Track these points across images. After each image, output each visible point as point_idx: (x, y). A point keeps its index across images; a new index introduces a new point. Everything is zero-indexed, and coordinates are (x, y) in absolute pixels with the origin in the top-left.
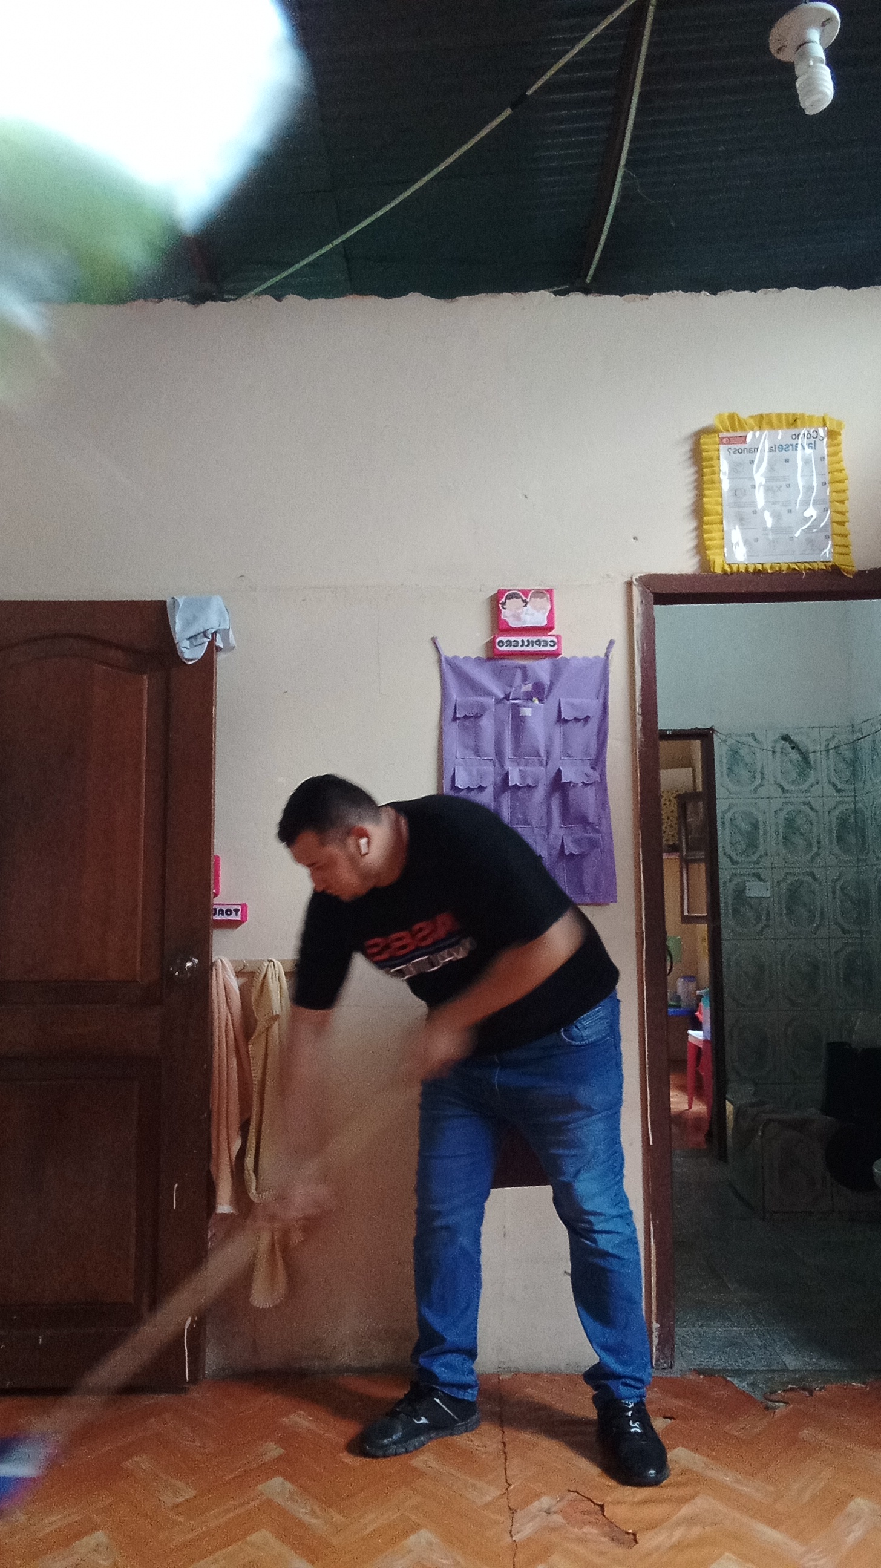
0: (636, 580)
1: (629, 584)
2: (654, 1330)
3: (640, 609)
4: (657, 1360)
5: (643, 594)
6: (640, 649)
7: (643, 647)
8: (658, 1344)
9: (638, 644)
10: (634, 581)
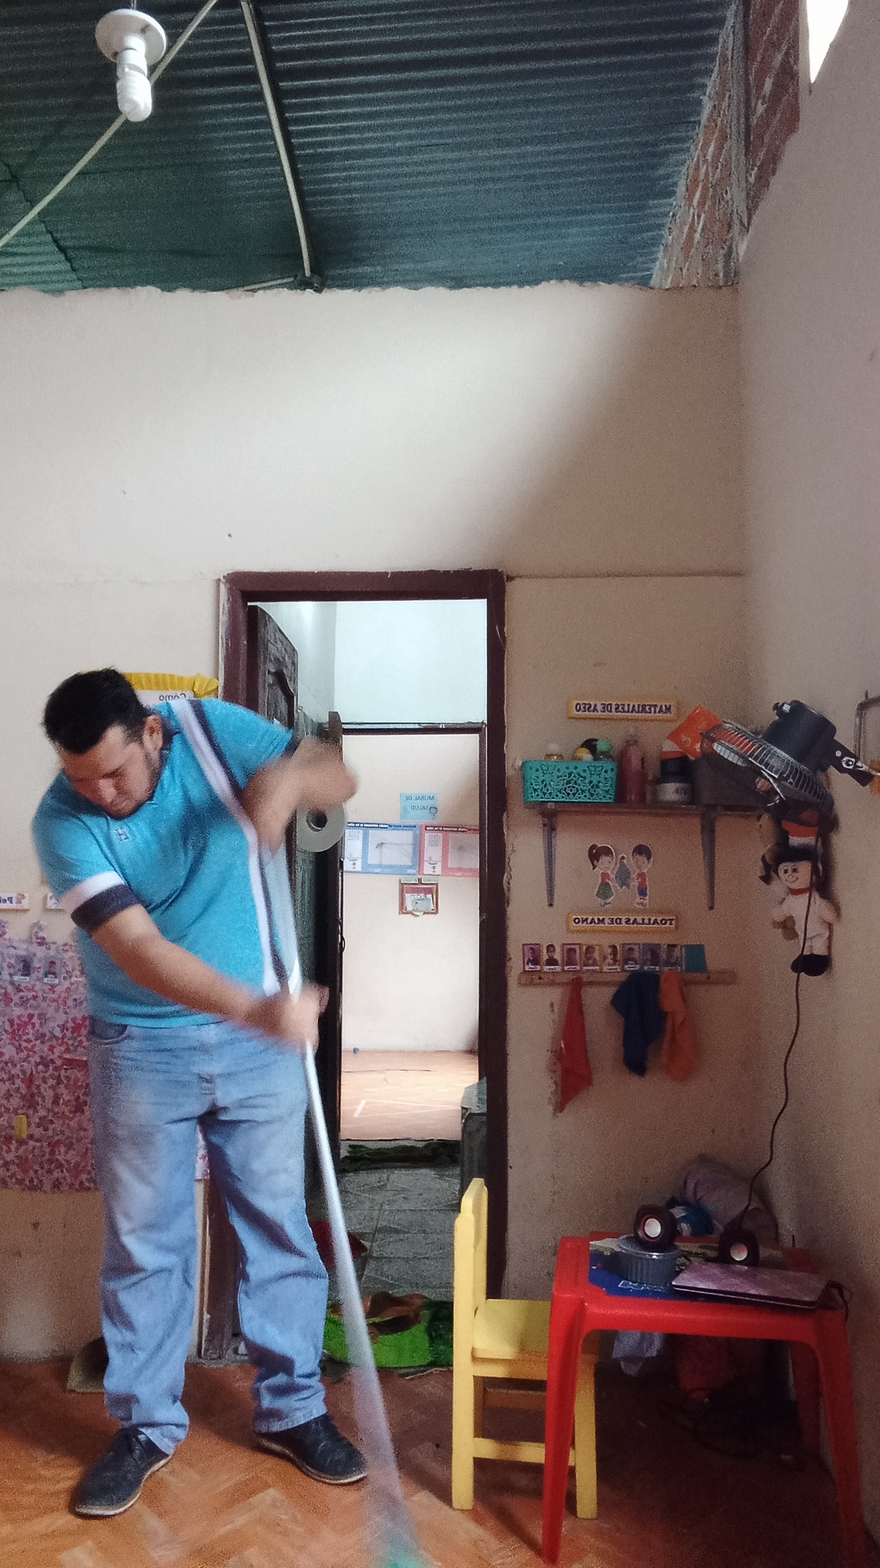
0: (224, 577)
1: (219, 580)
2: (204, 1321)
3: (226, 606)
4: (207, 1350)
5: (230, 591)
6: (225, 645)
7: (227, 643)
8: (207, 1337)
9: (222, 641)
10: (222, 579)
